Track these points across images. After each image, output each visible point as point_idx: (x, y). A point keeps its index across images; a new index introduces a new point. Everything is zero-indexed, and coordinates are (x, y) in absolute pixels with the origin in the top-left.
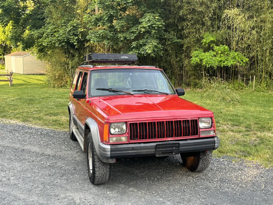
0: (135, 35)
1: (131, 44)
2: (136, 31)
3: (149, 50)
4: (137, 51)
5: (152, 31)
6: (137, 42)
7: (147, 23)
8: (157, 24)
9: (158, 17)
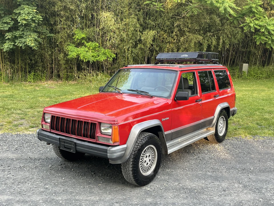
0: (9, 26)
1: (5, 35)
2: (10, 21)
3: (32, 43)
4: (13, 43)
5: (32, 24)
6: (12, 33)
7: (28, 15)
8: (37, 18)
9: (36, 10)
